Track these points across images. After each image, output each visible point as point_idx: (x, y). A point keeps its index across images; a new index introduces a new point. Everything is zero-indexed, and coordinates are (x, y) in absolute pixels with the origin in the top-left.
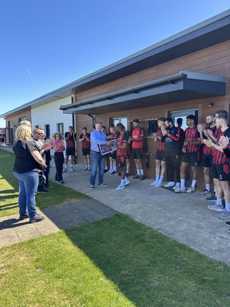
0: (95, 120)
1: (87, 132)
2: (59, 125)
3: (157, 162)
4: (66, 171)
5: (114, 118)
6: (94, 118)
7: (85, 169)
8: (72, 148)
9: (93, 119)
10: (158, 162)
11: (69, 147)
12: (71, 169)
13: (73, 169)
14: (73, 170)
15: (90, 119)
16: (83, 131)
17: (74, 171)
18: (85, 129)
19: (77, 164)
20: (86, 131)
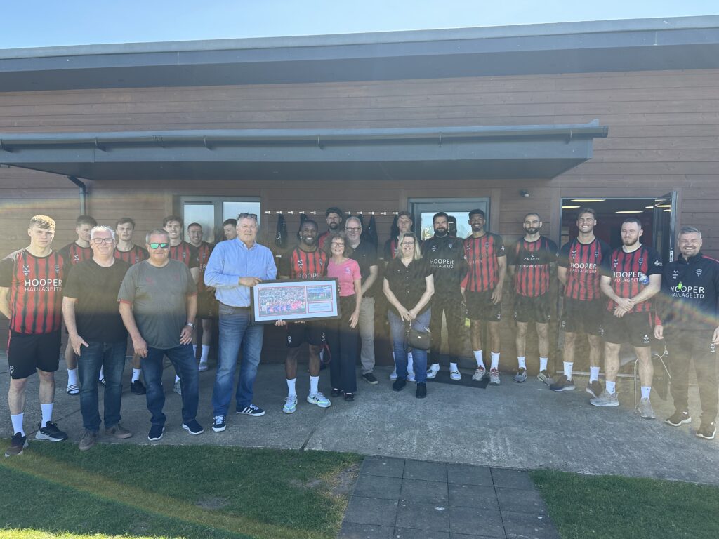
6: (87, 190)
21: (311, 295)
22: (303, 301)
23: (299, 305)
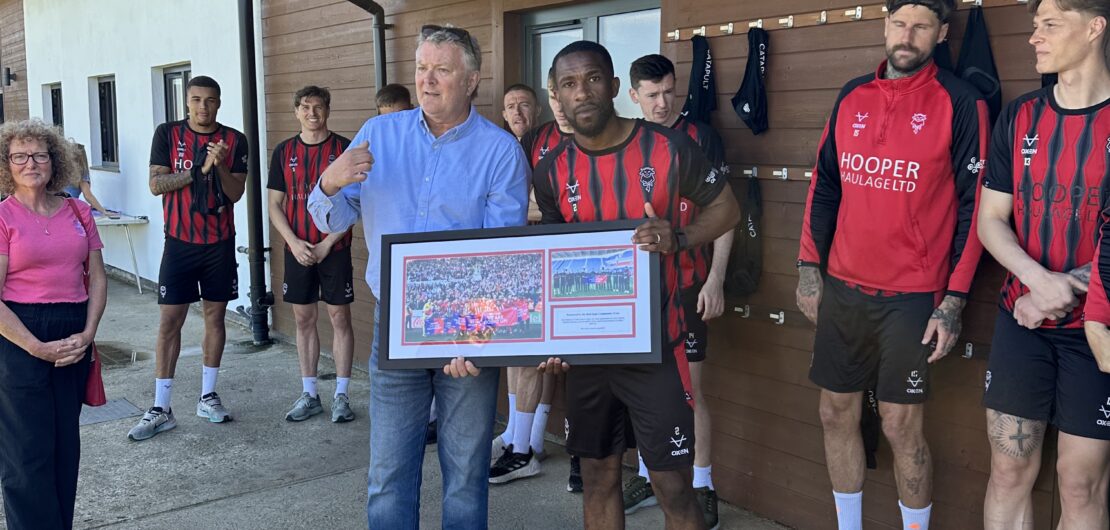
0: (396, 38)
1: (331, 127)
2: (168, 74)
3: (1012, 445)
4: (161, 424)
5: (543, 18)
6: (387, 21)
7: (300, 405)
8: (206, 247)
9: (382, 27)
10: (1019, 438)
11: (183, 238)
12: (205, 409)
13: (219, 406)
14: (217, 417)
15: (359, 28)
16: (300, 113)
17: (227, 420)
18: (314, 102)
19: (274, 351)
20: (326, 115)
21: (565, 281)
22: (536, 298)
23: (523, 312)
